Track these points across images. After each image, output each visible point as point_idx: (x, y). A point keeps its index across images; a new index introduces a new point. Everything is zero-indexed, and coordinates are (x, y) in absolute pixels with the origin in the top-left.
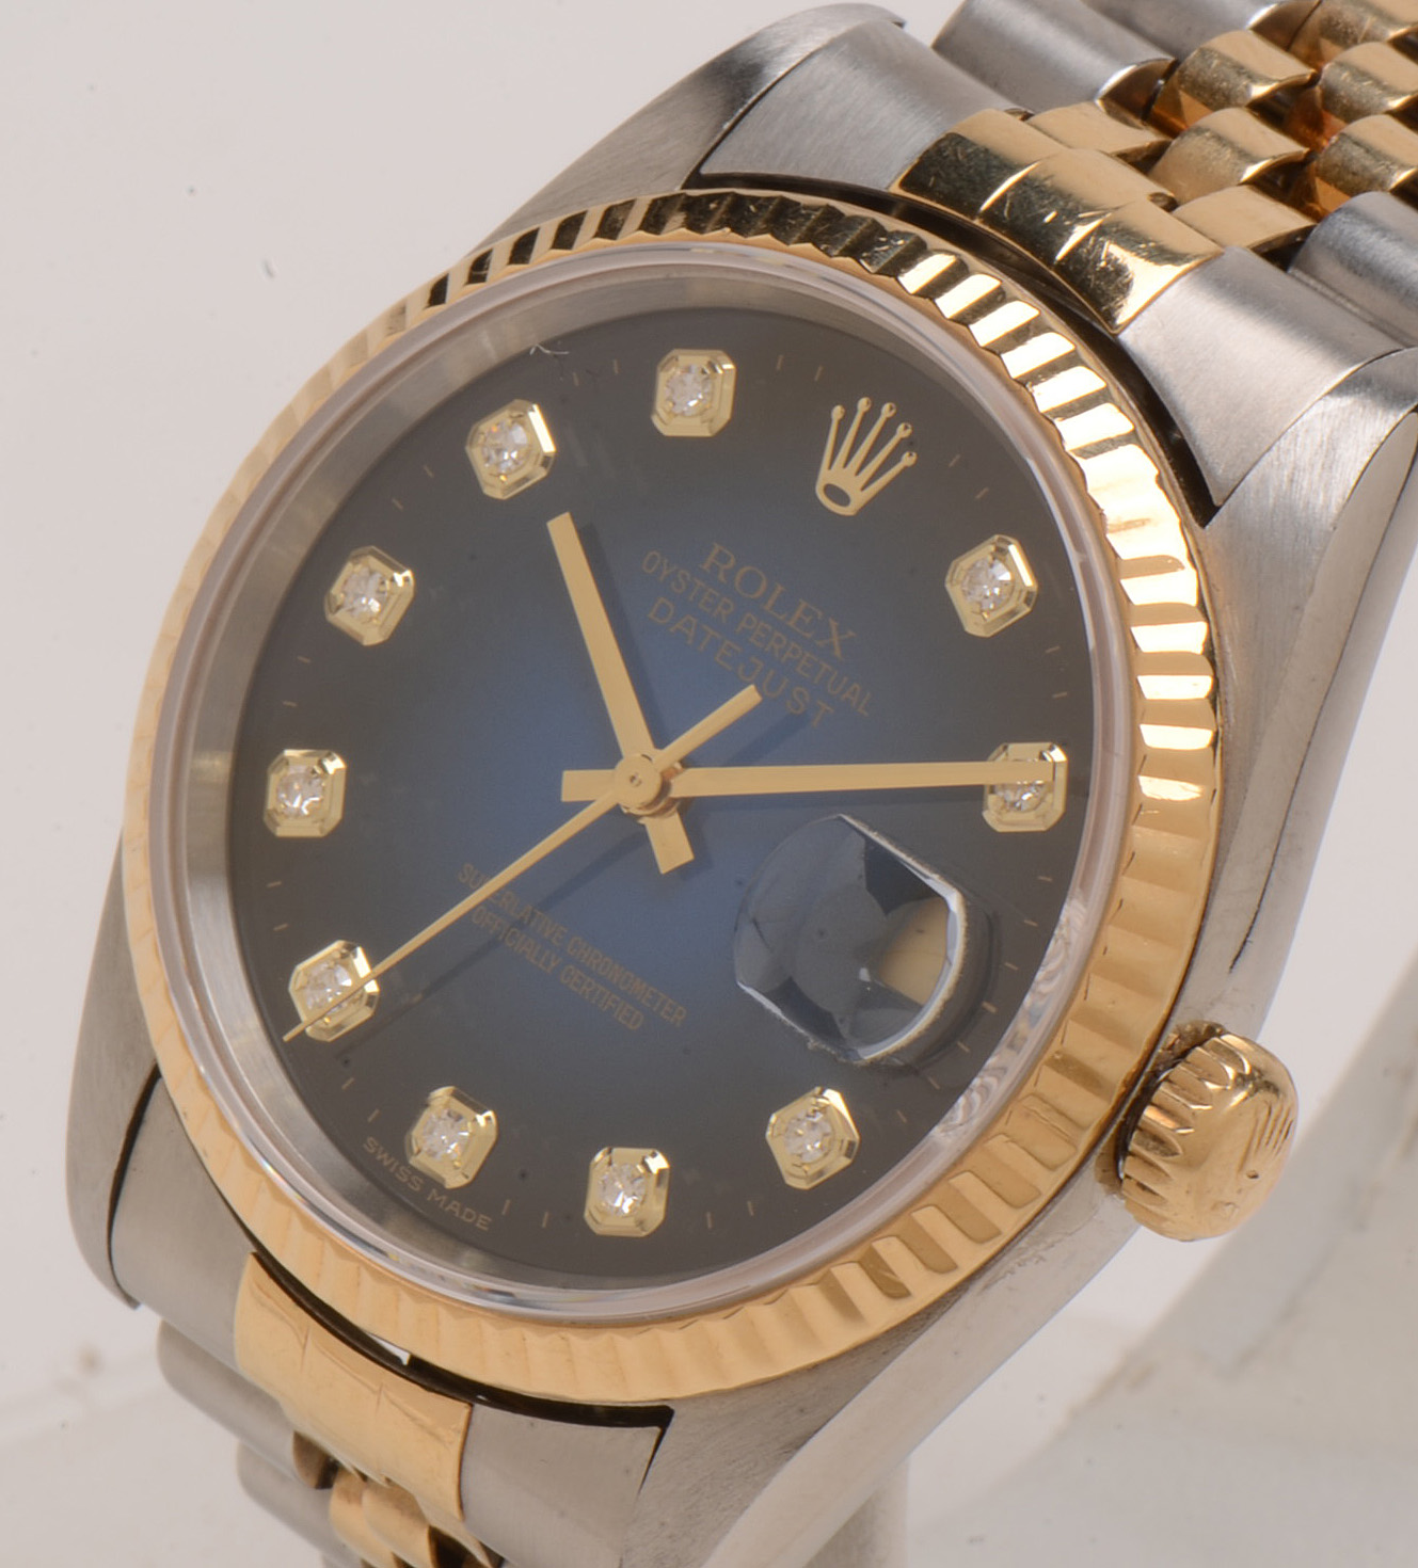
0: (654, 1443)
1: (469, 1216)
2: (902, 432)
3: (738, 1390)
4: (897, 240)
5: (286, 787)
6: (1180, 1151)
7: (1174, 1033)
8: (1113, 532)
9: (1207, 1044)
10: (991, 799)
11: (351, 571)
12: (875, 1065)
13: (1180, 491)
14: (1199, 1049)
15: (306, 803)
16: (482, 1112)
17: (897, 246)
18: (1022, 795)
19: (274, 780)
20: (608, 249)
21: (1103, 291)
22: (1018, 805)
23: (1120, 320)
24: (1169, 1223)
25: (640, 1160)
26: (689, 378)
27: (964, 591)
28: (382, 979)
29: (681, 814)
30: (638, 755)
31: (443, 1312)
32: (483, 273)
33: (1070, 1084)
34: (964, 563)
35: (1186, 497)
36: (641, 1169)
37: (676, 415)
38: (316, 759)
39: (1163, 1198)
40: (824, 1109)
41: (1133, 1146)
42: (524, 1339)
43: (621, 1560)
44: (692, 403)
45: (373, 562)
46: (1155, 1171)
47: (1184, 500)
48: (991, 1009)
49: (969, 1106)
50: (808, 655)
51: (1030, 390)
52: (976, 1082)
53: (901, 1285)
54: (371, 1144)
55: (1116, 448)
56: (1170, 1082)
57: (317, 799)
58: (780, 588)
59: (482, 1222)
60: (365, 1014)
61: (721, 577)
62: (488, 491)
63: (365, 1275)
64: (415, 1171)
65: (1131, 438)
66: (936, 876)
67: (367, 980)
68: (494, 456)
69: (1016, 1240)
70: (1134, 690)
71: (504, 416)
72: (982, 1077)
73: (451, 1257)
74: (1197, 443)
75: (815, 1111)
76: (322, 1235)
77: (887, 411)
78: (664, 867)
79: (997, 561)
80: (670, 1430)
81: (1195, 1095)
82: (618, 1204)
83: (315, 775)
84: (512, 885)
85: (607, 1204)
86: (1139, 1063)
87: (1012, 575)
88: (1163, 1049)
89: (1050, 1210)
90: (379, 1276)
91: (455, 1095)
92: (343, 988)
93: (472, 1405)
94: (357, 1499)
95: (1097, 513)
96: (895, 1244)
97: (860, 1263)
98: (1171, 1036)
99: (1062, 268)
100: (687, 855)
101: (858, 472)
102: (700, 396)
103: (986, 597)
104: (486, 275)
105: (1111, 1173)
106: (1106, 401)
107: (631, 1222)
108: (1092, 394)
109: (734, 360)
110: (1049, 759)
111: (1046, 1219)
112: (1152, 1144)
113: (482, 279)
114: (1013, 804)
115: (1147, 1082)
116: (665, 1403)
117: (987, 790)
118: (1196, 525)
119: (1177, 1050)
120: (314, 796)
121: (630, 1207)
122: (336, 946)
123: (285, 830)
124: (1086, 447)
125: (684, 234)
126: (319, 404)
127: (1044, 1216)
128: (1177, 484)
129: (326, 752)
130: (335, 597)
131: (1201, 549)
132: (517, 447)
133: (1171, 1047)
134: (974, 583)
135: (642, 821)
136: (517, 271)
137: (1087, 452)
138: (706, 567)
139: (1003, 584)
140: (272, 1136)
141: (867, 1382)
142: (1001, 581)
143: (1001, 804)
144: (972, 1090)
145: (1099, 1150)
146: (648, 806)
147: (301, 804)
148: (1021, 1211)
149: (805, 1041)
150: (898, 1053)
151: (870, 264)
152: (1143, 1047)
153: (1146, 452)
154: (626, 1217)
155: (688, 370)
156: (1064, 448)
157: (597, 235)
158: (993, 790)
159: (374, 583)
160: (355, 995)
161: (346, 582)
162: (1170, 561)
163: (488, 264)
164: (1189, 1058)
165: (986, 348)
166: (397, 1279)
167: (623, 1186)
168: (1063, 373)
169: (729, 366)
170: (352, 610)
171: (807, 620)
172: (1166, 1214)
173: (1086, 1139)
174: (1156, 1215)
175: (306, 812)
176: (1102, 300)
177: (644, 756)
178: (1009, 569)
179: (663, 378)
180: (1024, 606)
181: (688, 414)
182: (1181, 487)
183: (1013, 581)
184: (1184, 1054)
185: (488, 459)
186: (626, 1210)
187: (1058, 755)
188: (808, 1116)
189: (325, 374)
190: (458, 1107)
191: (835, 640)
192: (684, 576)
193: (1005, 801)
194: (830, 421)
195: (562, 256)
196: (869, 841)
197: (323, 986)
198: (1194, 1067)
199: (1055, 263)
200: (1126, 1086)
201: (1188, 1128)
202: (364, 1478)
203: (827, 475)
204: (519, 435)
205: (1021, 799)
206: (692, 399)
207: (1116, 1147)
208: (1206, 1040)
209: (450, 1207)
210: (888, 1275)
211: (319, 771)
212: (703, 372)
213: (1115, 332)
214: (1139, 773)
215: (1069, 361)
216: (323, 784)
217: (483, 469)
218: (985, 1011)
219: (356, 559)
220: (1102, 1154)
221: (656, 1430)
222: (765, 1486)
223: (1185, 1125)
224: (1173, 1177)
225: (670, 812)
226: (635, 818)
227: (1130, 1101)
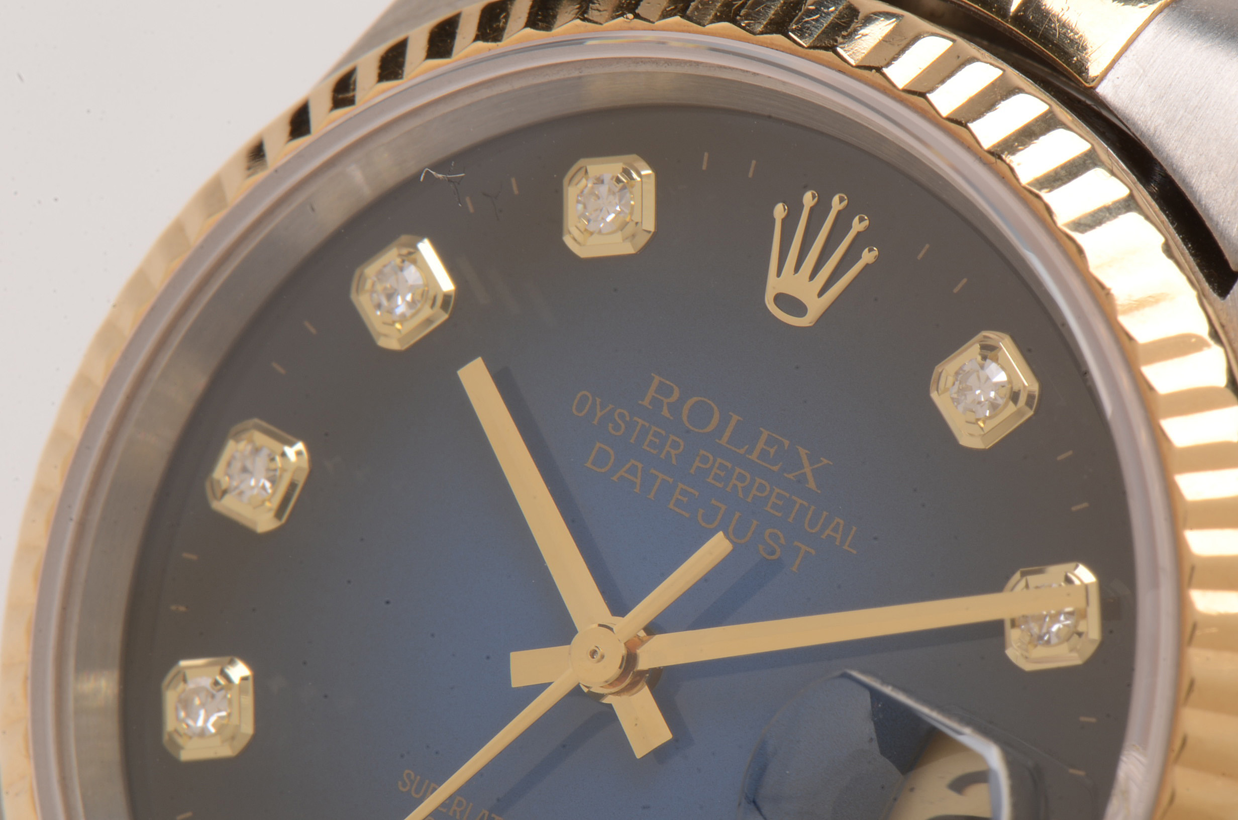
2: (858, 226)
4: (829, 8)
5: (185, 703)
8: (1125, 312)
10: (1014, 636)
11: (235, 449)
13: (1191, 259)
15: (213, 719)
17: (828, 14)
18: (1050, 627)
19: (171, 698)
20: (493, 53)
21: (1072, 41)
22: (1046, 638)
23: (1094, 70)
26: (603, 190)
27: (953, 399)
29: (652, 689)
30: (595, 626)
32: (351, 94)
34: (948, 369)
35: (1198, 265)
37: (592, 234)
38: (217, 669)
44: (610, 218)
45: (260, 438)
47: (1197, 269)
50: (777, 490)
51: (1008, 161)
55: (1115, 217)
57: (224, 714)
58: (735, 418)
61: (665, 412)
62: (383, 343)
65: (1129, 204)
66: (967, 730)
68: (385, 302)
70: (1171, 491)
71: (391, 256)
74: (1203, 202)
77: (837, 204)
78: (640, 751)
79: (988, 361)
83: (219, 687)
84: (462, 791)
87: (1009, 376)
95: (1102, 293)
99: (1018, 19)
100: (663, 734)
101: (812, 276)
102: (618, 208)
103: (980, 403)
104: (354, 96)
106: (1095, 165)
108: (1079, 157)
109: (652, 165)
110: (1077, 582)
113: (351, 102)
114: (1041, 638)
117: (1008, 625)
118: (1214, 296)
120: (219, 711)
123: (190, 752)
124: (1080, 219)
125: (577, 26)
126: (177, 264)
128: (1187, 251)
129: (227, 659)
130: (219, 482)
131: (1224, 322)
132: (412, 289)
134: (964, 390)
135: (606, 701)
136: (389, 89)
137: (1084, 225)
138: (646, 402)
139: (1001, 386)
142: (996, 384)
143: (1027, 639)
146: (612, 684)
147: (206, 720)
151: (801, 37)
153: (1147, 218)
155: (600, 181)
156: (1054, 222)
157: (477, 38)
158: (1014, 624)
159: (261, 462)
161: (229, 464)
162: (1193, 340)
163: (355, 82)
165: (949, 119)
168: (1042, 138)
169: (647, 172)
170: (241, 493)
171: (772, 451)
175: (213, 730)
176: (1071, 50)
177: (600, 625)
178: (1003, 368)
179: (571, 193)
180: (1027, 408)
181: (604, 231)
182: (1192, 255)
183: (1010, 381)
185: (379, 306)
187: (1084, 575)
189: (177, 229)
191: (807, 469)
192: (622, 416)
193: (1032, 635)
194: (773, 221)
195: (439, 66)
196: (875, 695)
199: (1011, 14)
203: (774, 285)
204: (412, 274)
205: (1048, 632)
206: (609, 214)
211: (222, 682)
212: (618, 180)
213: (1092, 85)
214: (1190, 585)
215: (1046, 124)
216: (229, 696)
217: (374, 318)
219: (237, 437)
225: (639, 686)
226: (597, 697)
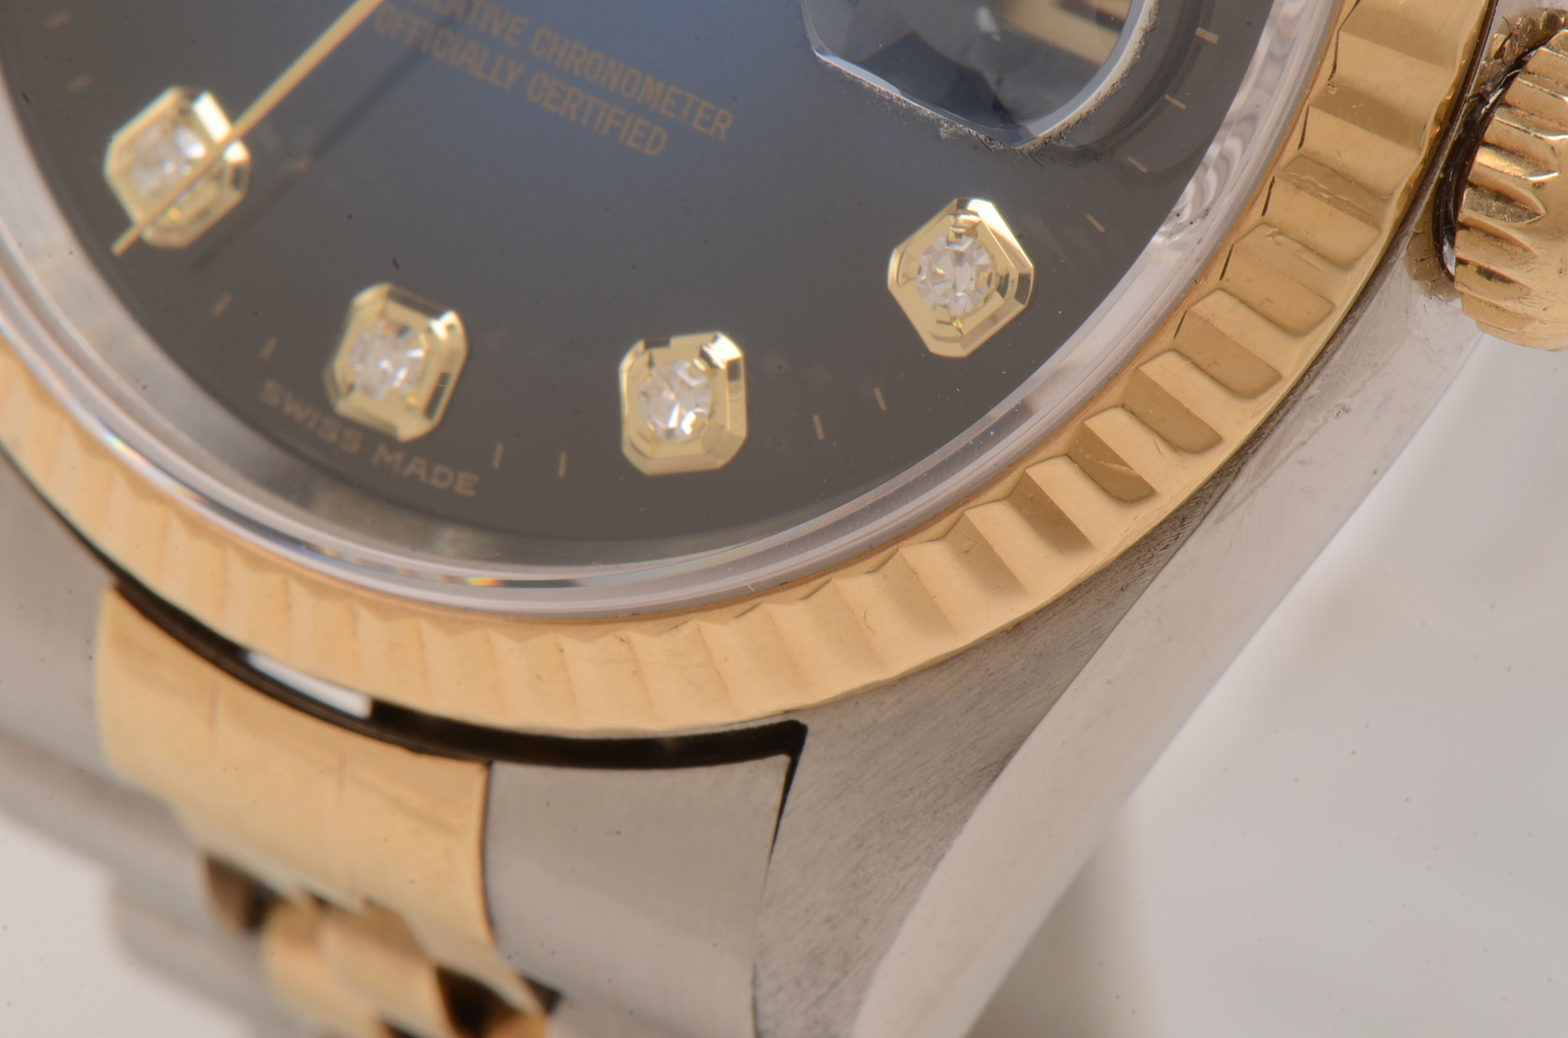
0: (782, 780)
1: (443, 477)
3: (903, 680)
6: (1542, 211)
7: (1500, 32)
9: (1554, 40)
12: (1049, 147)
14: (1543, 49)
16: (436, 314)
24: (1536, 324)
25: (697, 352)
28: (249, 139)
31: (428, 629)
33: (1357, 132)
36: (701, 365)
39: (1522, 287)
40: (974, 230)
41: (1466, 213)
42: (562, 651)
43: (755, 969)
46: (1506, 247)
48: (1212, 37)
49: (1202, 191)
52: (1213, 150)
53: (1140, 480)
54: (271, 392)
56: (1509, 106)
59: (464, 483)
60: (231, 197)
63: (297, 589)
64: (347, 423)
67: (227, 143)
69: (1303, 386)
72: (1222, 140)
73: (420, 543)
75: (959, 235)
76: (219, 539)
80: (805, 758)
81: (1550, 120)
82: (673, 423)
85: (655, 425)
86: (1455, 85)
88: (1487, 59)
89: (1350, 330)
90: (320, 588)
91: (392, 296)
92: (191, 162)
93: (489, 765)
94: (308, 939)
96: (1119, 418)
97: (1069, 455)
98: (1496, 38)
105: (1432, 262)
107: (697, 449)
111: (1344, 346)
112: (1495, 205)
115: (1472, 111)
116: (792, 717)
119: (1509, 57)
121: (694, 425)
122: (167, 101)
127: (1342, 342)
133: (1500, 53)
140: (118, 399)
141: (1103, 638)
144: (1206, 169)
145: (1412, 228)
148: (1308, 339)
149: (934, 125)
150: (1083, 121)
152: (1460, 60)
154: (690, 440)
160: (213, 169)
164: (1531, 66)
166: (349, 589)
167: (678, 396)
172: (1529, 311)
173: (1392, 213)
174: (1515, 315)
184: (1520, 63)
186: (687, 428)
188: (949, 243)
190: (401, 314)
197: (159, 163)
198: (1541, 79)
200: (1441, 124)
201: (1549, 172)
202: (321, 903)
207: (1436, 220)
208: (1550, 37)
209: (411, 469)
210: (1116, 466)
218: (1202, 42)
220: (1416, 234)
221: (783, 760)
222: (965, 819)
223: (1540, 167)
224: (1535, 251)
227: (1450, 144)
